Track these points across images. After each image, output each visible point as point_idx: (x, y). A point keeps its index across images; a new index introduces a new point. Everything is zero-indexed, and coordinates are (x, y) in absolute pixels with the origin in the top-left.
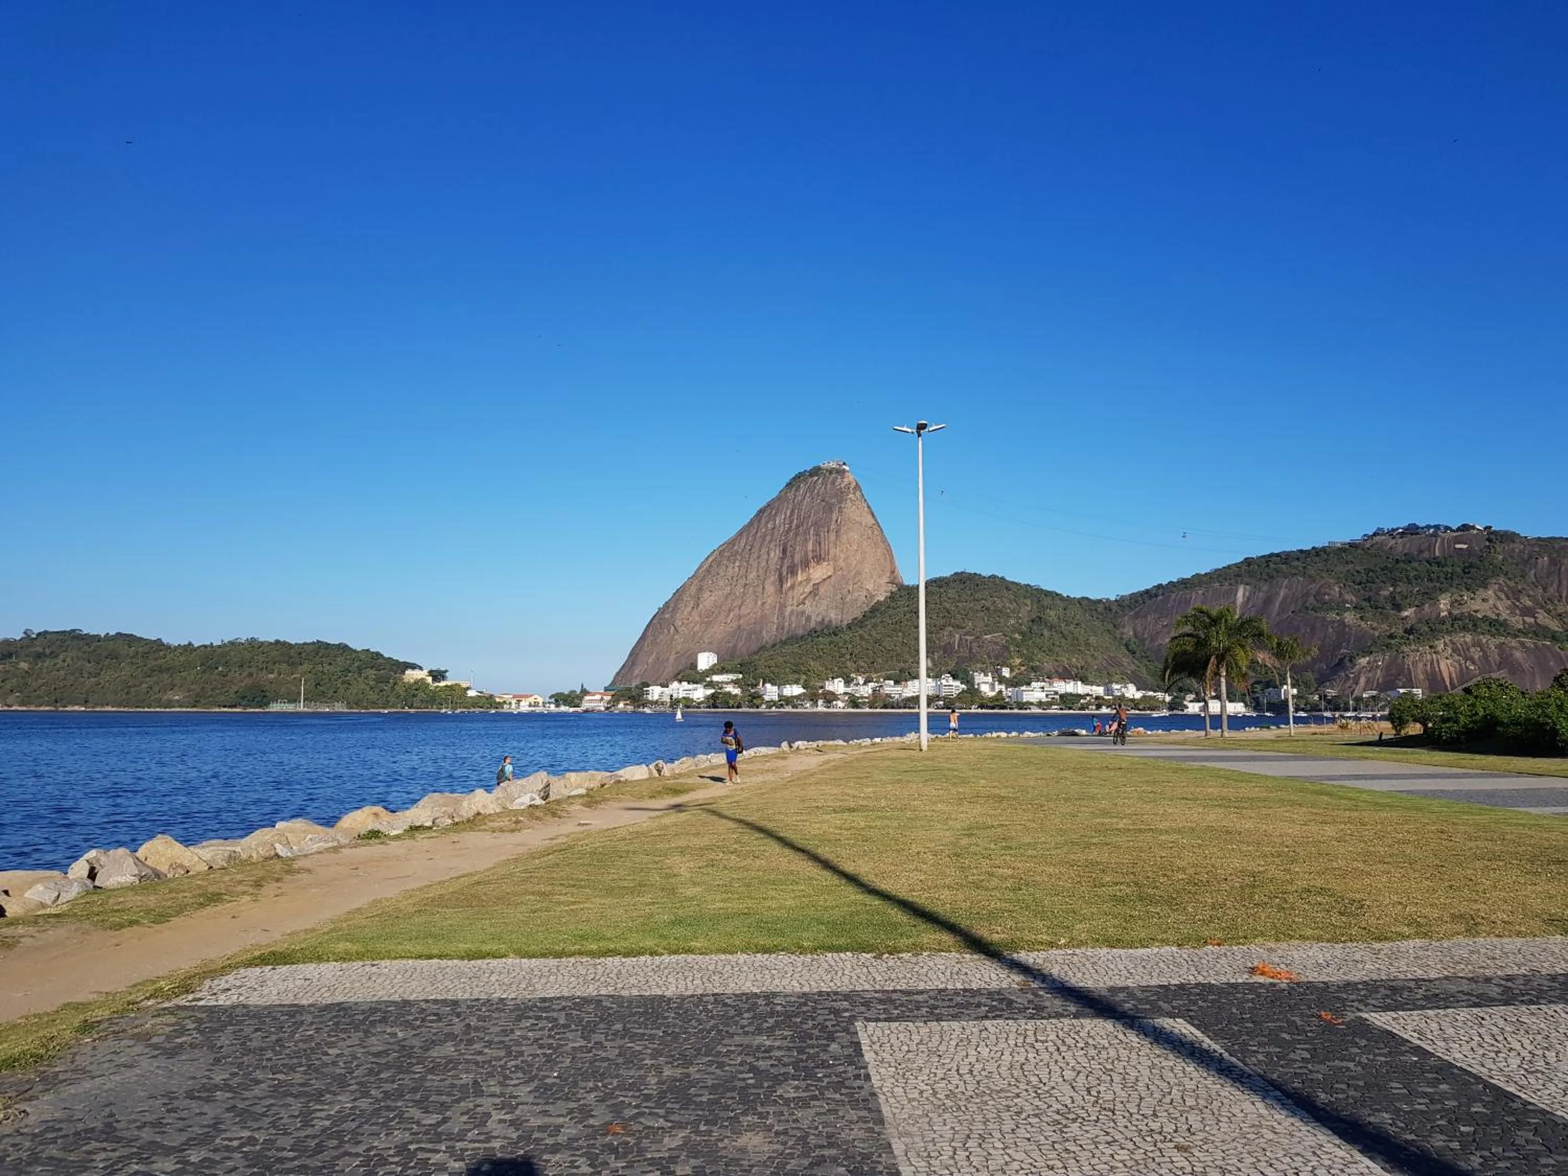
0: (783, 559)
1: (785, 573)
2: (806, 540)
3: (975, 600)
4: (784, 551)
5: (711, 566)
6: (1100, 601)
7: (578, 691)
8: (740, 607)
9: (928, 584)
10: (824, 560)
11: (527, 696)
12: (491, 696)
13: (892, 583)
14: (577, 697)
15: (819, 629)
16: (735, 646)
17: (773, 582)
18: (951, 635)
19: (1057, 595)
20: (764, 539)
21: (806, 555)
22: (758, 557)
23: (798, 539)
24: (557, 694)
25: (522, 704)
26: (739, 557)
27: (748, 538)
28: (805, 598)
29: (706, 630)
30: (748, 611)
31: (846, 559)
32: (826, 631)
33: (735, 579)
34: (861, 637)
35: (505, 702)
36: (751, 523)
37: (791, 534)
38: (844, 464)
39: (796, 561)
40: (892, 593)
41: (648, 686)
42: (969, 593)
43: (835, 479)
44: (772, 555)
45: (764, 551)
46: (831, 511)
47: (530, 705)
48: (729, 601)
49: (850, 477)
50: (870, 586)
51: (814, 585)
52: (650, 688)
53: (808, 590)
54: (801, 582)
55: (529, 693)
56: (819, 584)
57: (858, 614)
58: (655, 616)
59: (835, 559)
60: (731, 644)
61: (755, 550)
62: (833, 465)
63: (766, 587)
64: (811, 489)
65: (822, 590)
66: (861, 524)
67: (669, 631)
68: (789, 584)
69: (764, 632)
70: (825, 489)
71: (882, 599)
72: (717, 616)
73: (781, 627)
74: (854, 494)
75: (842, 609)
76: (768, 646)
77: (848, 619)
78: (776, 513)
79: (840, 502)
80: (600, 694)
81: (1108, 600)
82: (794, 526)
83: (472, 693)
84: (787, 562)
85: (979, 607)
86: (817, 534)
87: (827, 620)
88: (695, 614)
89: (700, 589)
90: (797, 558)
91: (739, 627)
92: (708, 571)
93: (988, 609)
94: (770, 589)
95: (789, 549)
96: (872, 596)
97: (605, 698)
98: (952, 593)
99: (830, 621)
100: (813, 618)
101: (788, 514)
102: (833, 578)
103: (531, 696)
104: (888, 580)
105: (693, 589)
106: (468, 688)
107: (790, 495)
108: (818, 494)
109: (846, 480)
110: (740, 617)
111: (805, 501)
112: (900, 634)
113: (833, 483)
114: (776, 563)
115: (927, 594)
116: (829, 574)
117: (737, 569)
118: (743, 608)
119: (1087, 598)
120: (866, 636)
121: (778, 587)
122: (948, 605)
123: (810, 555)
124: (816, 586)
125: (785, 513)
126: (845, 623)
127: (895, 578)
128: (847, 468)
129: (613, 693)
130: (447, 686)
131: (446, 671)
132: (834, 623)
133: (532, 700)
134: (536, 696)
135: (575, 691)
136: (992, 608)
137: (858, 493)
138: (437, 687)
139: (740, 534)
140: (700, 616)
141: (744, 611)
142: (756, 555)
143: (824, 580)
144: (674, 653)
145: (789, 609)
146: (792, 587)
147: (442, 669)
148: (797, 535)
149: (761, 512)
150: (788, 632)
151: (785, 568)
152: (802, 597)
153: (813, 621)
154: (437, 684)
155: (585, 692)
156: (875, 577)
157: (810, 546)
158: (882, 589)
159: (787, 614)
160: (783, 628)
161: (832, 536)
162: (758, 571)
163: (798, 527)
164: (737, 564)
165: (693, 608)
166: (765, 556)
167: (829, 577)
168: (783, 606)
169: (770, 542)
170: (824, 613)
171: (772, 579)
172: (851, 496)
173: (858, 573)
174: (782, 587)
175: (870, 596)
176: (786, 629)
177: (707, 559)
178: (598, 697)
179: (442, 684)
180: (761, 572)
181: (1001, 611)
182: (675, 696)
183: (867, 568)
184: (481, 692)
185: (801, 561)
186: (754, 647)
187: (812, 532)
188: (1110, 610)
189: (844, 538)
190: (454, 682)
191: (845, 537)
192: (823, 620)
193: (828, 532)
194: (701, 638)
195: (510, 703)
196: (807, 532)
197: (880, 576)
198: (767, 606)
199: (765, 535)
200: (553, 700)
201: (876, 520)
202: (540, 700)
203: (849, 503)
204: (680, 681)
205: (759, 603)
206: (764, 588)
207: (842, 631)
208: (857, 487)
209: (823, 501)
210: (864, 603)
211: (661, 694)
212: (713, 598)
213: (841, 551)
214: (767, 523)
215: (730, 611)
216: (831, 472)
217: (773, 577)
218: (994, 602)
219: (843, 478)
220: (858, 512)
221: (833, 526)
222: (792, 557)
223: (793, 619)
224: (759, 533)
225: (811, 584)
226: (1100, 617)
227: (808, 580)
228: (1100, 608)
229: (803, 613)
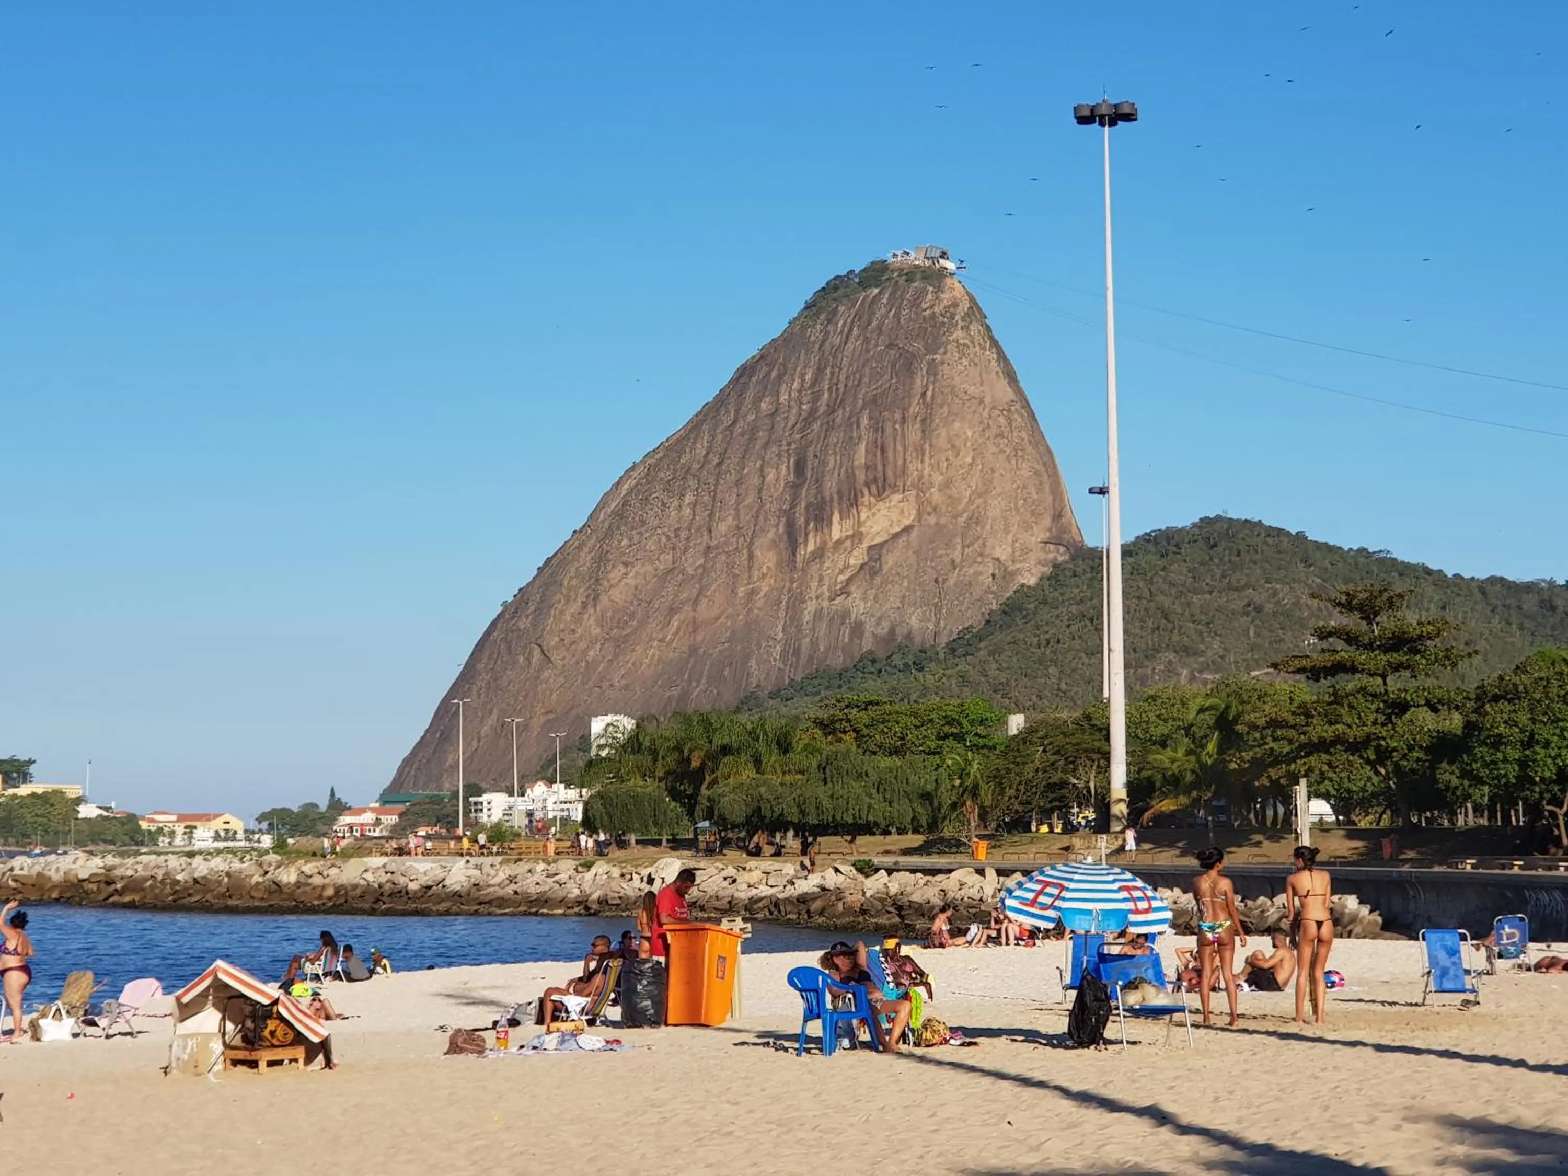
0: (795, 487)
1: (801, 521)
2: (851, 443)
3: (1230, 587)
4: (800, 468)
5: (626, 503)
6: (1529, 588)
7: (323, 806)
8: (696, 602)
9: (1127, 552)
10: (894, 489)
11: (207, 818)
12: (132, 818)
13: (1056, 541)
14: (322, 817)
15: (881, 654)
16: (684, 696)
17: (774, 544)
18: (1170, 670)
19: (1428, 571)
20: (753, 439)
21: (851, 476)
22: (738, 483)
23: (833, 439)
24: (274, 812)
25: (198, 833)
26: (693, 483)
27: (713, 437)
28: (849, 581)
29: (616, 656)
30: (715, 612)
31: (948, 484)
32: (897, 660)
33: (683, 535)
34: (964, 679)
35: (160, 830)
36: (721, 400)
37: (816, 426)
38: (943, 255)
39: (827, 494)
40: (1055, 566)
41: (480, 793)
42: (1218, 573)
43: (923, 293)
44: (771, 476)
45: (753, 465)
46: (910, 371)
47: (217, 837)
48: (670, 588)
49: (954, 289)
50: (1002, 552)
51: (870, 548)
52: (485, 798)
53: (857, 558)
54: (839, 542)
55: (213, 812)
56: (882, 545)
57: (974, 618)
58: (494, 624)
59: (920, 486)
60: (676, 692)
61: (732, 462)
62: (917, 259)
63: (758, 553)
64: (863, 317)
65: (890, 560)
66: (981, 401)
67: (528, 660)
68: (811, 547)
69: (753, 663)
70: (897, 316)
71: (1032, 581)
72: (643, 623)
73: (792, 650)
74: (966, 328)
75: (938, 608)
76: (764, 694)
77: (950, 629)
78: (780, 377)
79: (932, 349)
80: (373, 810)
81: (1551, 583)
82: (822, 409)
83: (88, 811)
84: (806, 494)
85: (1238, 605)
86: (878, 427)
87: (901, 631)
88: (590, 621)
89: (601, 559)
90: (830, 486)
91: (694, 650)
92: (620, 515)
93: (1259, 609)
94: (767, 559)
95: (811, 463)
96: (1009, 575)
97: (383, 818)
98: (1178, 572)
99: (909, 636)
100: (869, 628)
101: (808, 377)
102: (914, 534)
103: (216, 816)
104: (1045, 535)
105: (586, 558)
106: (79, 801)
107: (814, 334)
108: (879, 328)
109: (945, 296)
110: (695, 626)
111: (850, 346)
112: (1052, 670)
113: (915, 303)
114: (780, 499)
115: (1129, 574)
116: (907, 522)
117: (687, 511)
118: (704, 602)
119: (1502, 579)
120: (974, 675)
121: (786, 555)
122: (1166, 601)
123: (861, 476)
124: (876, 551)
125: (802, 376)
126: (943, 640)
127: (1064, 530)
128: (950, 266)
129: (401, 808)
130: (34, 795)
131: (31, 762)
132: (918, 640)
133: (218, 824)
134: (228, 817)
135: (316, 806)
136: (1269, 607)
137: (974, 327)
138: (15, 796)
139: (695, 426)
140: (601, 623)
141: (705, 611)
142: (731, 478)
143: (896, 536)
144: (539, 710)
145: (811, 607)
146: (819, 554)
147: (23, 757)
148: (829, 427)
149: (745, 371)
150: (811, 659)
151: (801, 508)
152: (841, 578)
153: (867, 635)
154: (11, 791)
155: (338, 807)
156: (1014, 529)
157: (861, 456)
158: (1033, 558)
159: (807, 617)
160: (797, 652)
161: (914, 433)
162: (737, 517)
163: (831, 410)
164: (689, 498)
165: (585, 605)
166: (755, 481)
167: (907, 529)
168: (797, 601)
169: (766, 446)
170: (894, 616)
171: (771, 535)
172: (958, 334)
173: (976, 520)
174: (794, 555)
175: (1005, 574)
176: (803, 659)
177: (618, 484)
178: (369, 817)
179: (24, 790)
180: (745, 517)
181: (1288, 615)
182: (538, 815)
183: (995, 507)
184: (107, 809)
185: (839, 492)
186: (729, 698)
187: (865, 422)
188: (1553, 608)
189: (941, 437)
190: (50, 787)
191: (943, 433)
192: (892, 631)
193: (904, 420)
194: (602, 678)
195: (172, 834)
196: (852, 422)
197: (1028, 527)
198: (759, 601)
199: (753, 431)
200: (264, 825)
201: (1019, 392)
202: (238, 825)
203: (953, 353)
204: (551, 781)
205: (741, 591)
206: (751, 557)
207: (935, 659)
208: (975, 311)
209: (890, 346)
210: (988, 591)
211: (508, 812)
212: (630, 580)
213: (936, 467)
214: (758, 400)
215: (673, 611)
216: (910, 274)
217: (774, 531)
218: (1275, 594)
219: (939, 289)
220: (974, 372)
221: (914, 409)
222: (819, 482)
223: (823, 628)
224: (741, 423)
225: (865, 545)
226: (1528, 624)
227: (857, 537)
228: (1530, 603)
229: (845, 614)
